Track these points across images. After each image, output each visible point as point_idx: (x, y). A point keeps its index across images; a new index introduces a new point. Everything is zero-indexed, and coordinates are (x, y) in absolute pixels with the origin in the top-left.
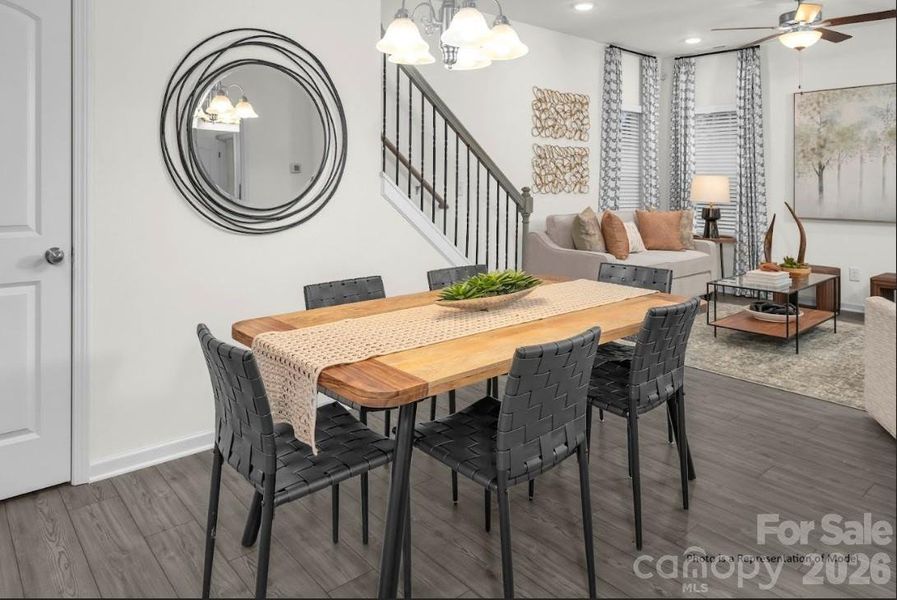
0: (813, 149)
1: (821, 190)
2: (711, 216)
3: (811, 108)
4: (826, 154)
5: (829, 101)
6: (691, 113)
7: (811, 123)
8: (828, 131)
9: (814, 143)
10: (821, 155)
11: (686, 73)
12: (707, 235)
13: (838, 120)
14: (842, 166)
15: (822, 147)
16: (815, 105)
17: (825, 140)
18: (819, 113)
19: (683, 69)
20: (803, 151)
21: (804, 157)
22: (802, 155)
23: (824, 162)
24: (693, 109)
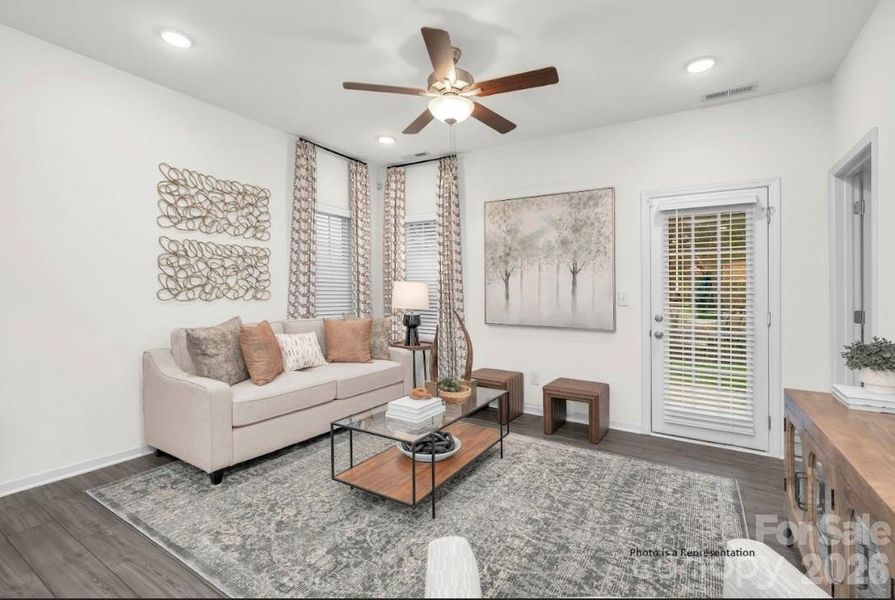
0: (500, 257)
1: (507, 296)
2: (412, 323)
3: (499, 218)
4: (512, 263)
5: (513, 210)
6: (402, 222)
7: (498, 231)
8: (513, 239)
9: (501, 251)
10: (507, 263)
11: (396, 182)
12: (408, 343)
13: (521, 228)
14: (525, 275)
15: (508, 255)
16: (502, 214)
17: (510, 249)
18: (505, 221)
19: (393, 178)
20: (492, 258)
21: (494, 264)
22: (491, 262)
23: (509, 269)
24: (403, 218)
